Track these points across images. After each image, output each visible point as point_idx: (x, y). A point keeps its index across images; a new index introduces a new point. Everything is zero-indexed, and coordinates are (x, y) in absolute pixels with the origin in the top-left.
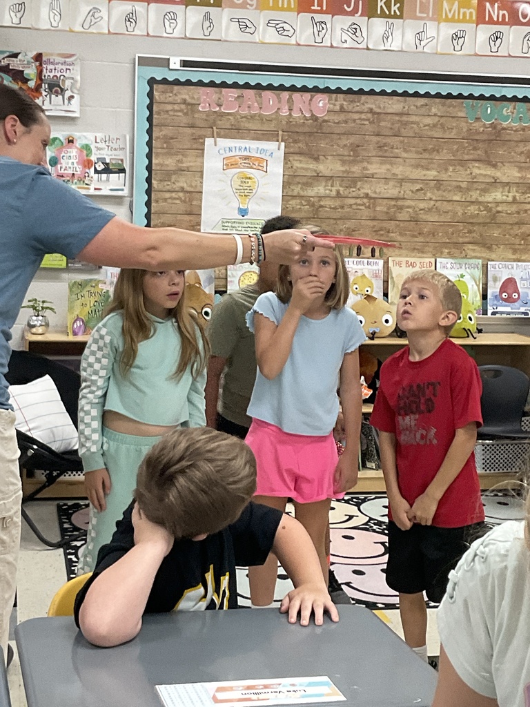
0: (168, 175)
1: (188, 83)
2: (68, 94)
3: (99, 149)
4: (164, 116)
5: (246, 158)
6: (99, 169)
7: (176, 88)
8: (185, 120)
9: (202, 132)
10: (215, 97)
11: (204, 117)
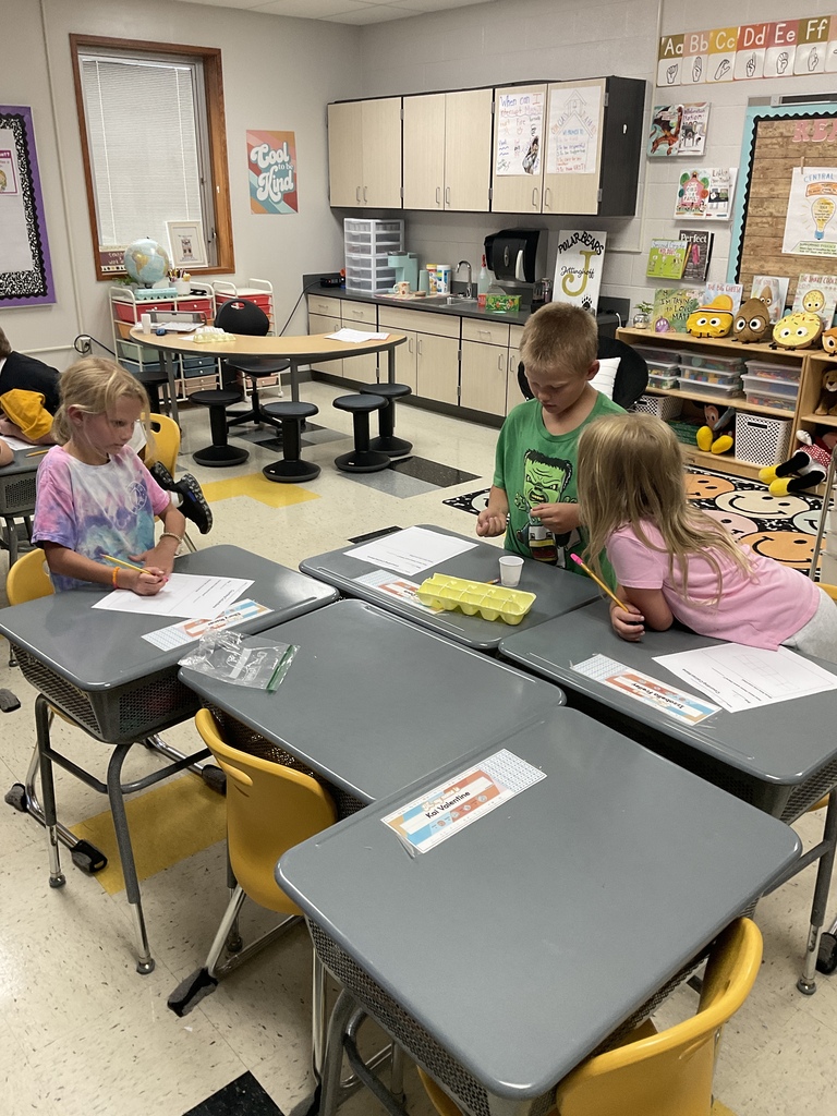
0: (761, 201)
2: (697, 136)
3: (714, 181)
4: (764, 150)
5: (829, 184)
6: (712, 198)
7: (776, 123)
8: (781, 152)
9: (794, 162)
10: (808, 129)
11: (796, 148)
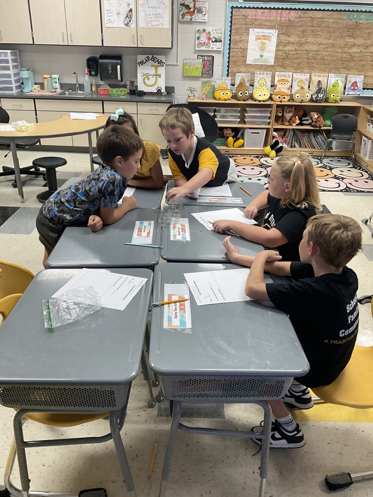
0: (236, 42)
1: (245, 8)
2: (204, 13)
3: (213, 33)
4: (236, 21)
5: (264, 36)
6: (213, 41)
7: (241, 10)
8: (243, 22)
9: (249, 26)
10: (254, 13)
11: (250, 20)
